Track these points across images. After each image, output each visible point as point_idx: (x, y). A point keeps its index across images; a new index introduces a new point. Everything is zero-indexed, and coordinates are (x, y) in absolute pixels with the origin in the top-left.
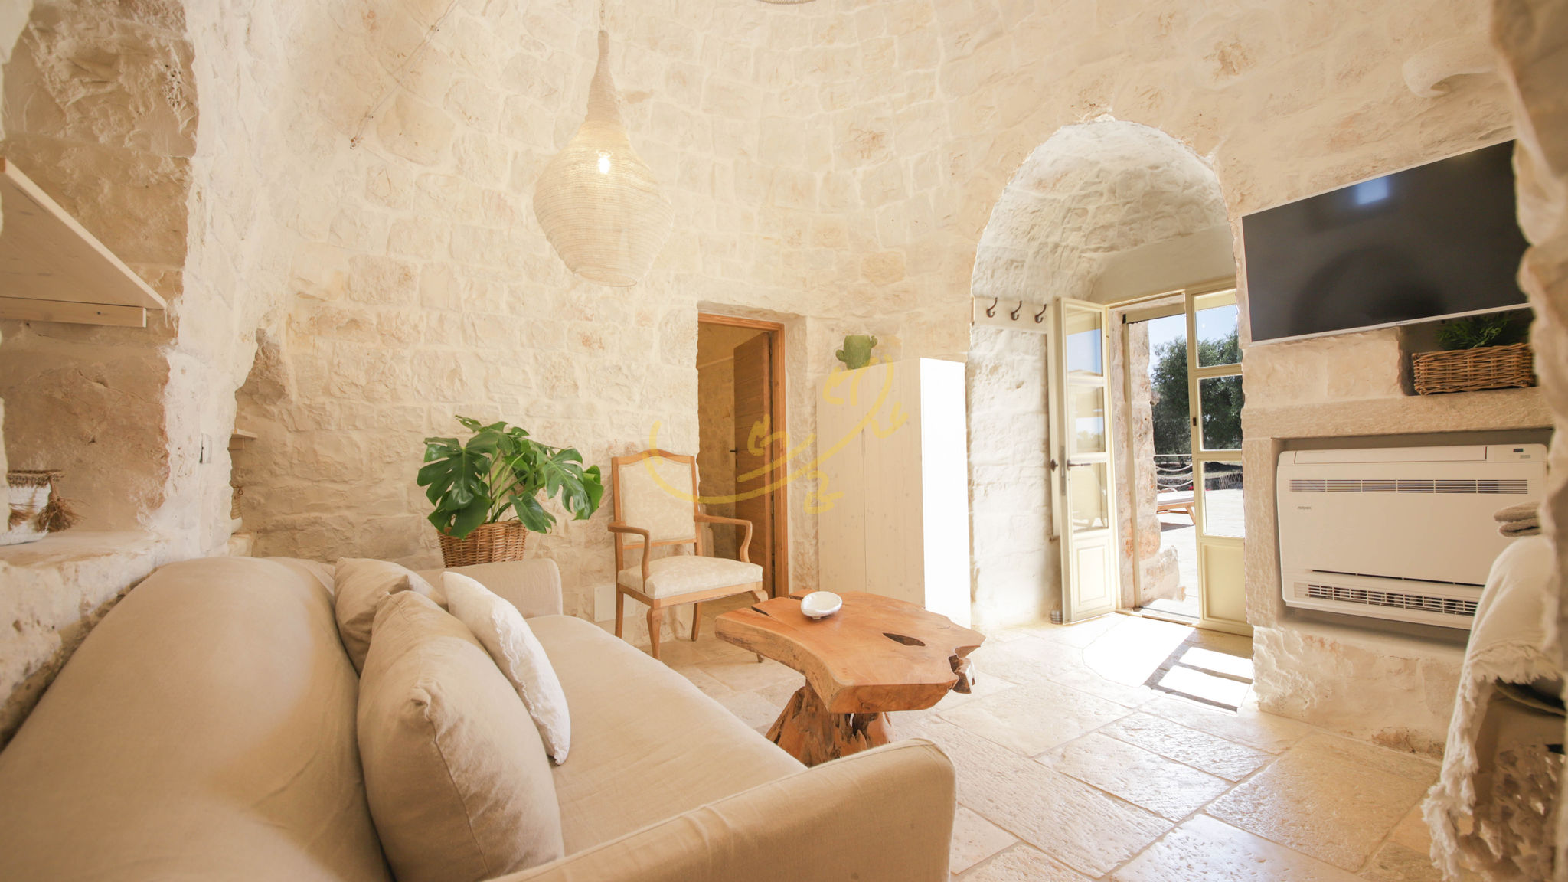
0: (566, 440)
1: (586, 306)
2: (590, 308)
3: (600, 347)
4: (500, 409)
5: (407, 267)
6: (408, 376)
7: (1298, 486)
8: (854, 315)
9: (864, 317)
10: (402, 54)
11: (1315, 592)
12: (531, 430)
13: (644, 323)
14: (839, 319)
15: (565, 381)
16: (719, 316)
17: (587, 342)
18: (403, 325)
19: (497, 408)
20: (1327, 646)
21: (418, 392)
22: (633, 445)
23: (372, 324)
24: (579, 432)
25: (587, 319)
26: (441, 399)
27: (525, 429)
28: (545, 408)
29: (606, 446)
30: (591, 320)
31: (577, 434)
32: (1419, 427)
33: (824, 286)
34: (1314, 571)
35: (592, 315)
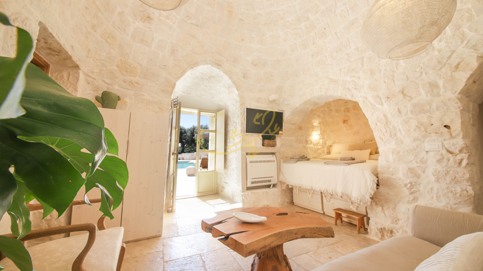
7: (251, 162)
9: (109, 84)
11: (252, 183)
20: (254, 193)
32: (265, 152)
34: (252, 179)
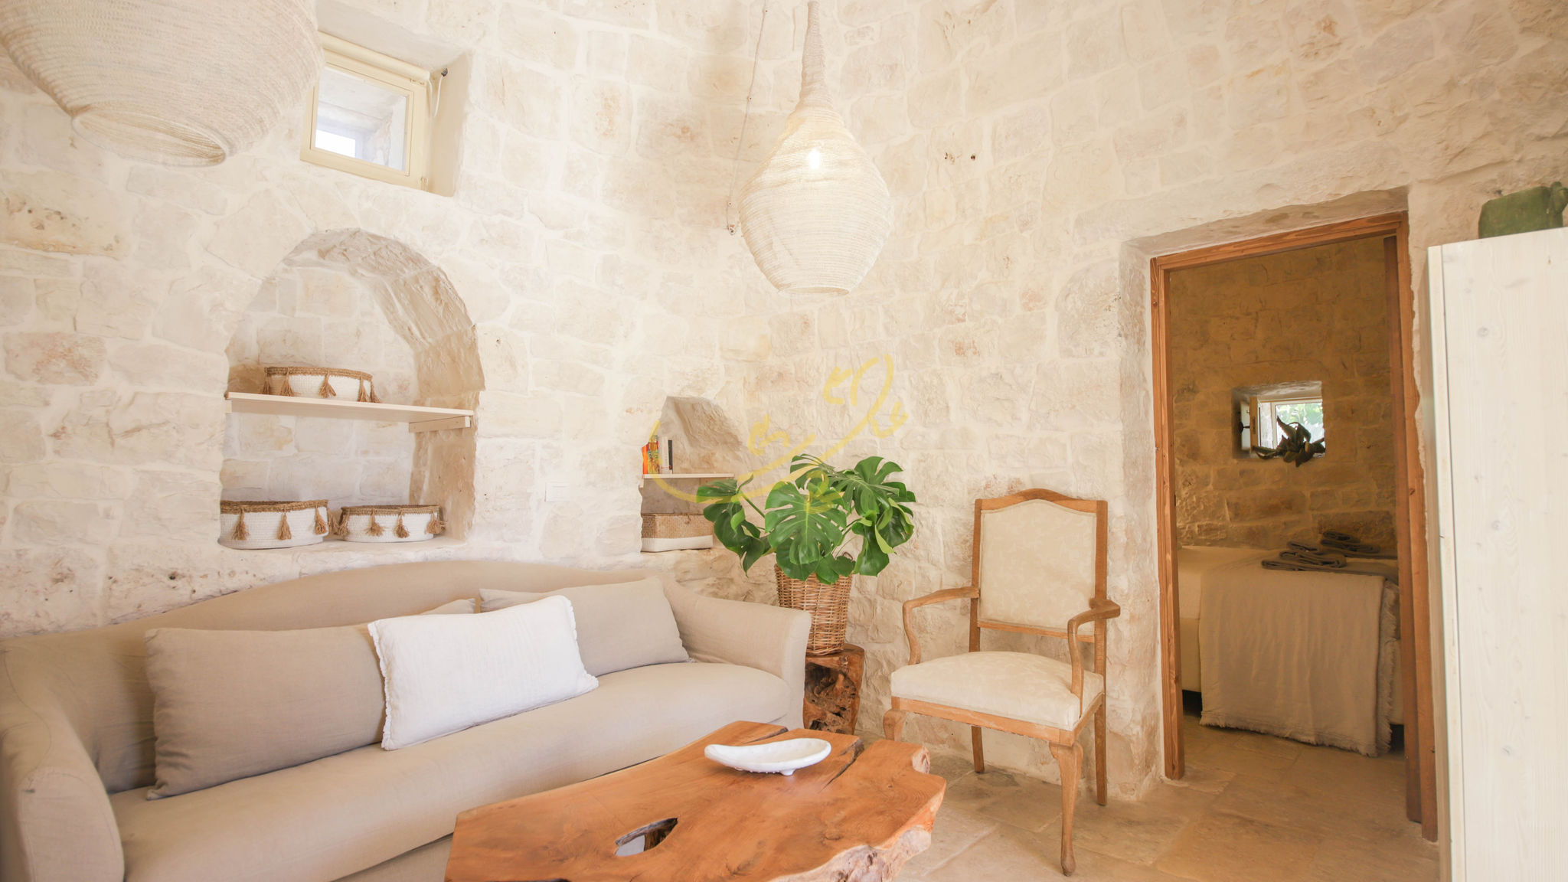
0: (939, 476)
1: (956, 305)
2: (962, 306)
3: (975, 353)
4: (878, 443)
5: (806, 315)
6: (813, 416)
8: (1541, 138)
10: (735, 138)
12: (904, 465)
13: (1031, 305)
14: (1502, 162)
15: (938, 403)
16: (1230, 245)
17: (960, 350)
18: (810, 370)
19: (875, 442)
21: (820, 432)
22: (1018, 482)
23: (791, 374)
24: (952, 466)
25: (959, 320)
26: (835, 437)
27: (899, 465)
28: (919, 438)
29: (983, 484)
30: (964, 321)
31: (950, 468)
33: (1428, 103)
35: (964, 314)
